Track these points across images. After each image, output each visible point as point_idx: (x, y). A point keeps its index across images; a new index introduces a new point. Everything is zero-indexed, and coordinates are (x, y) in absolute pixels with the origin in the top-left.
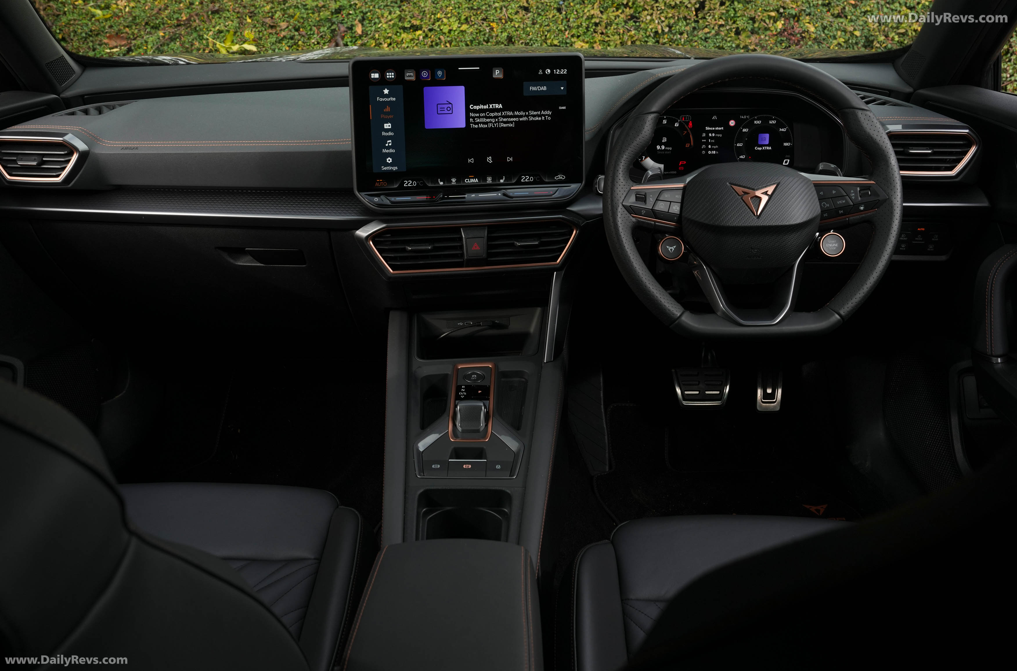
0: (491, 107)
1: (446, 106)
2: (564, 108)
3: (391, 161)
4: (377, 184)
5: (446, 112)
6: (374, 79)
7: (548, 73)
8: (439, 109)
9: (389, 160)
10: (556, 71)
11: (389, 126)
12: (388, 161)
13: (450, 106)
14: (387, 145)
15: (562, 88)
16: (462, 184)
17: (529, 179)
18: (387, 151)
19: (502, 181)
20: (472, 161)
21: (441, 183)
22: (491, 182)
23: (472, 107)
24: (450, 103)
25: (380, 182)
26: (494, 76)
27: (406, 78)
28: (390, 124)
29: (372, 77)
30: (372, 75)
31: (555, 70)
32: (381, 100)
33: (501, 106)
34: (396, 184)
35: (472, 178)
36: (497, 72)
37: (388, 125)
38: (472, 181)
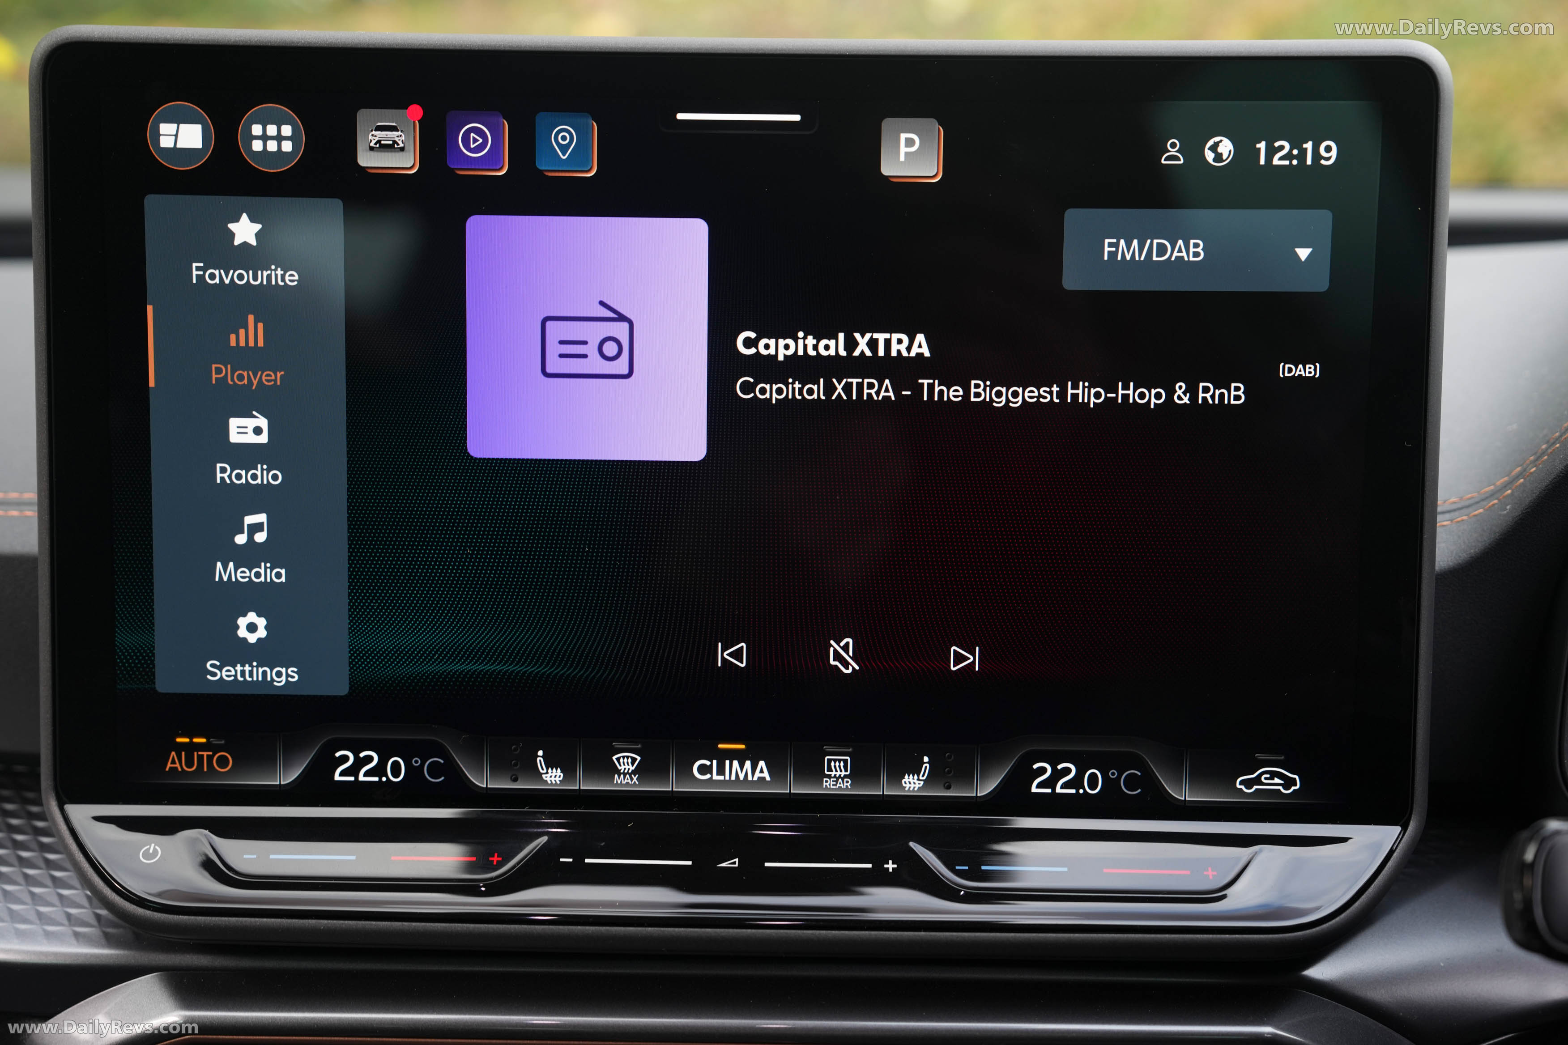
0: (862, 346)
1: (594, 332)
2: (1310, 371)
3: (262, 633)
4: (174, 762)
5: (594, 364)
6: (175, 151)
7: (1218, 157)
8: (554, 349)
9: (252, 628)
10: (1271, 151)
11: (258, 431)
12: (242, 633)
13: (620, 330)
14: (241, 539)
15: (1303, 253)
16: (673, 785)
17: (1076, 783)
18: (243, 575)
19: (912, 784)
20: (737, 655)
21: (553, 777)
22: (848, 783)
23: (748, 343)
24: (621, 318)
25: (191, 748)
26: (887, 170)
27: (366, 160)
28: (262, 422)
29: (166, 142)
30: (166, 128)
31: (1262, 146)
32: (216, 276)
33: (921, 346)
34: (288, 766)
35: (732, 755)
36: (910, 142)
37: (250, 423)
38: (735, 770)
